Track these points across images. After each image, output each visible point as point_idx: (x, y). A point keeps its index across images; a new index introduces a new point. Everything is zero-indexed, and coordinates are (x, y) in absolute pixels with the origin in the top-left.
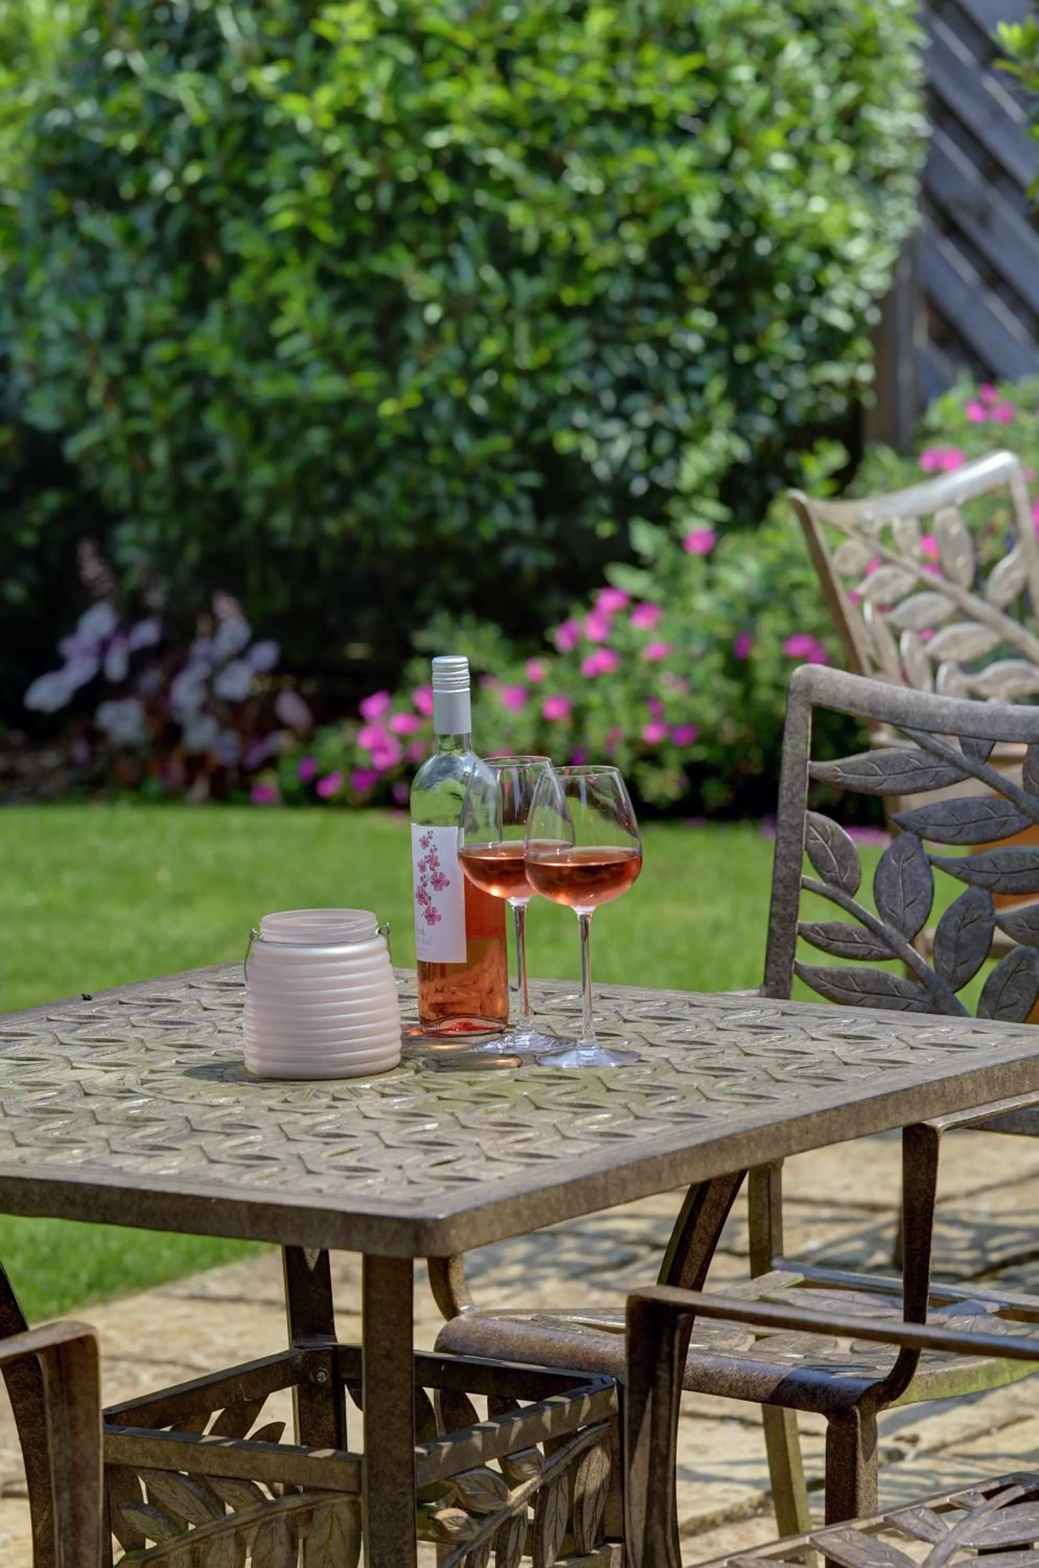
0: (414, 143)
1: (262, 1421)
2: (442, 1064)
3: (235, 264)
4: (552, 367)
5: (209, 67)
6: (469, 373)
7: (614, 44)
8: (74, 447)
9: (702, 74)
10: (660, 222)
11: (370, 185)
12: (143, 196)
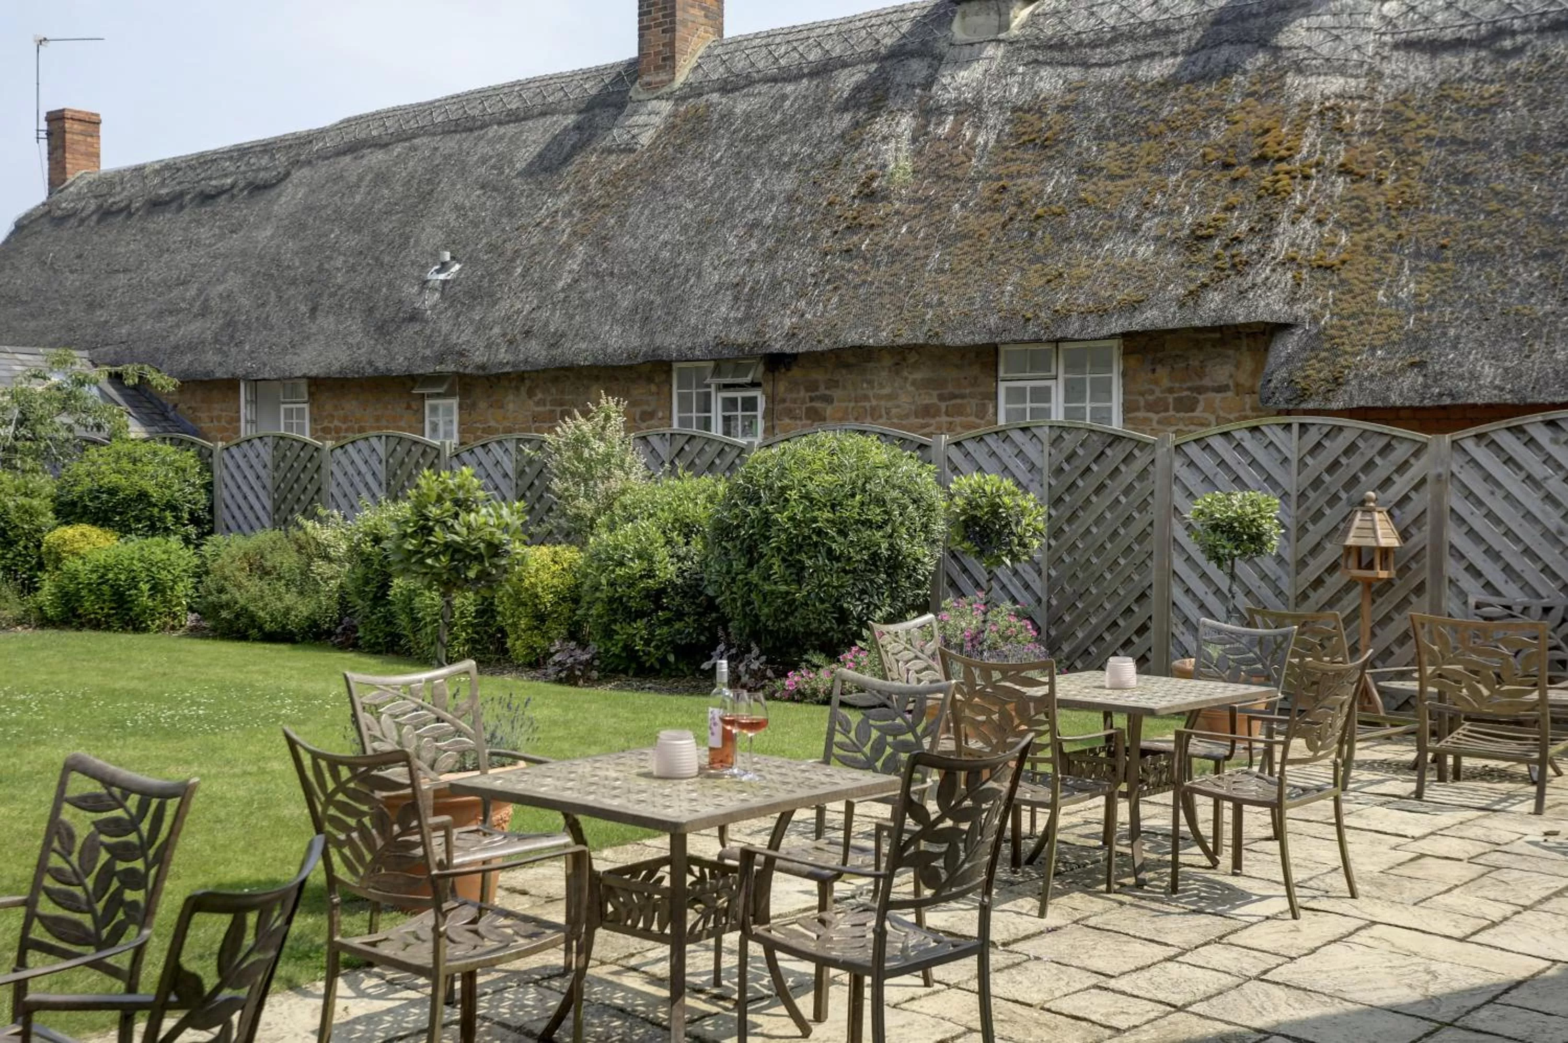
0: (808, 527)
1: (659, 874)
2: (709, 776)
3: (762, 556)
4: (842, 586)
5: (757, 505)
6: (820, 586)
7: (862, 504)
8: (718, 601)
9: (885, 512)
10: (874, 549)
11: (797, 536)
12: (738, 537)
